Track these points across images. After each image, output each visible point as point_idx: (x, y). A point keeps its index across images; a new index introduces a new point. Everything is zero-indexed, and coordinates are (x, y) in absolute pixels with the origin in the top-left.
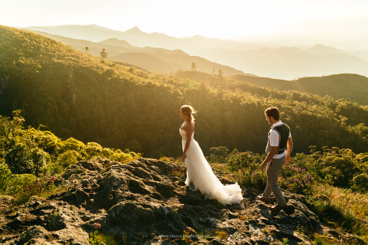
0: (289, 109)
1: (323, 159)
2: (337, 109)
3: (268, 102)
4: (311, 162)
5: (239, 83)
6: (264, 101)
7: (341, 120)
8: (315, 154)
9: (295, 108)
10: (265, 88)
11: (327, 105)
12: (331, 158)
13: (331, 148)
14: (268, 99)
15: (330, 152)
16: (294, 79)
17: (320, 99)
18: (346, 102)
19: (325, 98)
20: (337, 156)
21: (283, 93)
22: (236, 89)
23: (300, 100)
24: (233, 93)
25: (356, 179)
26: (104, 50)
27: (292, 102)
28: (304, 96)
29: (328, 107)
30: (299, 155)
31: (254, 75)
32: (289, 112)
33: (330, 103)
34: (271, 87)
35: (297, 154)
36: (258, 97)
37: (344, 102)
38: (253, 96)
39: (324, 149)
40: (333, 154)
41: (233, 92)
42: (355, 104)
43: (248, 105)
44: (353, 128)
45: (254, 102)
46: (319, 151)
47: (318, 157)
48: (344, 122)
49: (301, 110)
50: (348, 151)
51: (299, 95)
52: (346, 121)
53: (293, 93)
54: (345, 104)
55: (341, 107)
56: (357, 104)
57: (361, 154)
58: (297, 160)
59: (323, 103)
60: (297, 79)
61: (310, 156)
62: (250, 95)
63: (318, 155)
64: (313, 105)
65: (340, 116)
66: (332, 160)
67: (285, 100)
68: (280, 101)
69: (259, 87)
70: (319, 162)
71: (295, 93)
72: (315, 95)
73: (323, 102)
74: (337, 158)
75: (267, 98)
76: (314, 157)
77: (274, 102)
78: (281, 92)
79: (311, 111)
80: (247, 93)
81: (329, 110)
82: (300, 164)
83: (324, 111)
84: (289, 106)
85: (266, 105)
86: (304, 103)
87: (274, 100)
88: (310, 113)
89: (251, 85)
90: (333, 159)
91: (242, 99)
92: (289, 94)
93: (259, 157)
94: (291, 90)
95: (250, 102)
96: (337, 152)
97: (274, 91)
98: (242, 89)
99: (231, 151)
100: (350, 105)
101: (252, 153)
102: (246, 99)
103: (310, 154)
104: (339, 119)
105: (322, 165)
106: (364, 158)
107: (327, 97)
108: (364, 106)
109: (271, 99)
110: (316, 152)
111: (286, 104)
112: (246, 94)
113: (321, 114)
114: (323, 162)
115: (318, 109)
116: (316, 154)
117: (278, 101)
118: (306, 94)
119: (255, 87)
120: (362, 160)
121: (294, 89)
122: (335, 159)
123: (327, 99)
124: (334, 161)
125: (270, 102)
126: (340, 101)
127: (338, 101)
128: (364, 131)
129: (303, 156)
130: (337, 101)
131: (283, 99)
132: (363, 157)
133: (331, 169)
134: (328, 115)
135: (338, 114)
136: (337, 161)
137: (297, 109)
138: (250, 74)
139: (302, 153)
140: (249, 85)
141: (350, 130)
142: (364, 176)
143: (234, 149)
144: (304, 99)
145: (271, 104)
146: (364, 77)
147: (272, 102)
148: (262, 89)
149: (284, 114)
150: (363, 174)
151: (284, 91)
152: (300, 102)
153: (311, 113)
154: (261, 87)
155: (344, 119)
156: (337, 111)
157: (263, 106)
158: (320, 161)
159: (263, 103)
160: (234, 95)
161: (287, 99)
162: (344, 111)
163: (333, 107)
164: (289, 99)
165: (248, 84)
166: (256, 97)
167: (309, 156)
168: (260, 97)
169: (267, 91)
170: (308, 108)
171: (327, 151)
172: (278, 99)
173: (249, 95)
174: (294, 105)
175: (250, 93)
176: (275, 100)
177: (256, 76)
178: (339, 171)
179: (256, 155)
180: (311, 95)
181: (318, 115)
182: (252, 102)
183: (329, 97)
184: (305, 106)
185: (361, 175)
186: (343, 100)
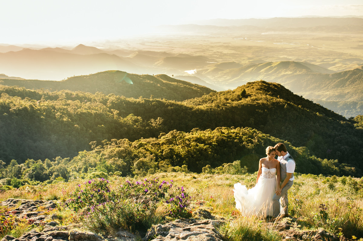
0: (64, 109)
1: (105, 153)
2: (109, 104)
3: (42, 105)
4: (95, 158)
5: (5, 88)
6: (36, 104)
7: (113, 114)
8: (96, 149)
9: (70, 107)
10: (35, 91)
11: (99, 101)
12: (112, 150)
13: (110, 141)
14: (41, 101)
15: (110, 145)
16: (64, 79)
17: (92, 96)
18: (115, 96)
19: (96, 94)
20: (117, 147)
21: (55, 93)
22: (2, 95)
23: (73, 99)
27: (66, 102)
28: (76, 95)
29: (100, 102)
31: (20, 78)
32: (64, 112)
33: (101, 99)
34: (41, 89)
35: (80, 152)
36: (30, 101)
37: (113, 97)
38: (23, 100)
39: (104, 143)
40: (113, 146)
42: (123, 97)
43: (19, 110)
44: (125, 119)
45: (26, 106)
46: (100, 146)
47: (100, 152)
48: (116, 115)
49: (76, 108)
50: (125, 140)
51: (71, 94)
52: (118, 114)
53: (65, 93)
54: (114, 99)
55: (111, 102)
56: (124, 97)
57: (136, 141)
58: (81, 158)
59: (95, 100)
60: (66, 79)
61: (93, 152)
62: (20, 99)
63: (100, 150)
64: (86, 102)
65: (112, 110)
66: (113, 152)
67: (59, 100)
68: (54, 102)
69: (28, 90)
71: (67, 93)
72: (86, 93)
73: (95, 98)
74: (117, 149)
75: (39, 101)
76: (96, 152)
77: (47, 104)
78: (53, 93)
79: (85, 109)
80: (16, 97)
81: (101, 106)
82: (85, 161)
83: (97, 107)
84: (64, 106)
85: (39, 108)
86: (78, 101)
87: (47, 102)
88: (84, 111)
89: (19, 89)
91: (11, 105)
92: (62, 95)
93: (42, 163)
94: (62, 91)
95: (21, 107)
96: (116, 144)
97: (45, 92)
98: (9, 94)
99: (8, 163)
100: (119, 99)
101: (33, 160)
102: (16, 104)
103: (92, 150)
104: (112, 113)
105: (105, 158)
106: (140, 144)
107: (98, 94)
108: (130, 98)
109: (44, 101)
110: (97, 147)
111: (60, 105)
112: (14, 99)
113: (95, 110)
114: (106, 155)
115: (92, 106)
116: (98, 149)
117: (52, 102)
118: (78, 93)
119: (23, 91)
121: (66, 89)
122: (116, 150)
123: (98, 96)
124: (115, 152)
125: (43, 105)
126: (110, 96)
128: (134, 121)
129: (86, 153)
130: (107, 96)
131: (56, 100)
132: (138, 143)
133: (115, 160)
134: (101, 111)
135: (110, 108)
136: (118, 152)
137: (72, 108)
138: (15, 78)
139: (85, 151)
140: (17, 88)
141: (122, 121)
143: (11, 160)
144: (77, 98)
145: (45, 106)
147: (45, 105)
148: (32, 92)
149: (60, 114)
150: (141, 159)
151: (55, 92)
152: (74, 101)
153: (86, 110)
154: (31, 90)
155: (116, 112)
156: (108, 106)
157: (37, 110)
158: (103, 155)
159: (36, 107)
160: (1, 101)
161: (60, 100)
162: (114, 106)
163: (105, 102)
164: (62, 99)
165: (15, 88)
166: (26, 101)
167: (91, 152)
168: (31, 100)
169: (38, 93)
170: (82, 106)
171: (107, 144)
172: (51, 100)
173: (18, 100)
174: (69, 105)
175: (19, 97)
176: (49, 102)
177: (22, 79)
178: (121, 161)
179: (38, 162)
180: (83, 93)
181: (93, 111)
182: (23, 106)
183: (99, 93)
184: (79, 104)
185: (140, 160)
186: (112, 95)
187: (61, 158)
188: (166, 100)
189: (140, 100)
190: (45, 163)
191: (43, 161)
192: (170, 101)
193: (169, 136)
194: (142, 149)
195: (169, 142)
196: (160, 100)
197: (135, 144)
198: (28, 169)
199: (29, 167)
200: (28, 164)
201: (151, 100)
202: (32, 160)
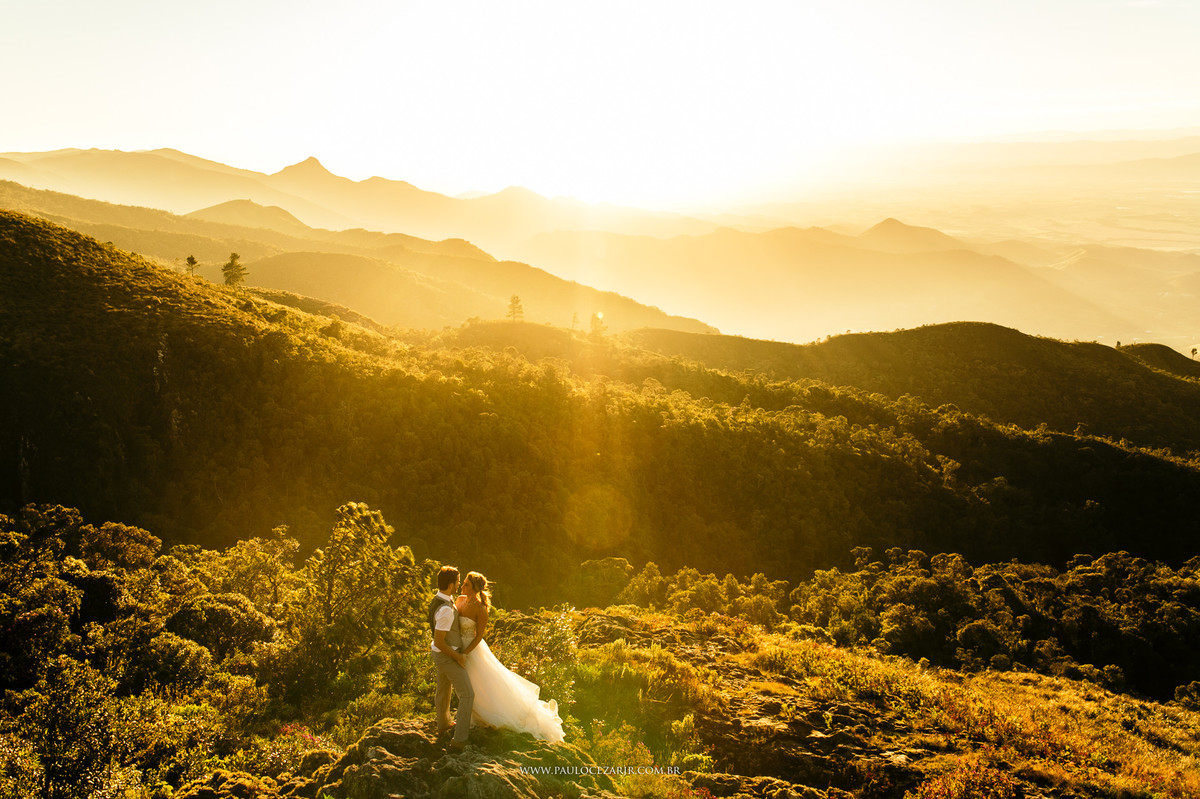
0: (798, 439)
3: (740, 420)
4: (856, 594)
6: (726, 418)
7: (942, 469)
8: (867, 569)
9: (815, 435)
10: (730, 375)
11: (905, 425)
13: (906, 554)
14: (738, 410)
18: (958, 413)
19: (899, 402)
22: (645, 383)
23: (830, 411)
24: (637, 396)
25: (964, 635)
26: (234, 257)
27: (808, 418)
28: (841, 397)
29: (909, 429)
30: (823, 576)
32: (797, 449)
33: (912, 419)
35: (817, 572)
36: (711, 406)
37: (952, 415)
38: (696, 403)
39: (892, 555)
40: (912, 568)
41: (639, 391)
42: (982, 420)
43: (681, 430)
44: (975, 492)
45: (699, 420)
46: (878, 562)
47: (875, 579)
48: (950, 474)
49: (830, 441)
50: (954, 558)
51: (827, 395)
52: (955, 472)
53: (809, 389)
54: (955, 421)
55: (943, 430)
56: (988, 420)
57: (987, 565)
59: (893, 419)
61: (853, 577)
62: (687, 400)
63: (875, 574)
64: (864, 427)
65: (940, 457)
67: (787, 411)
68: (773, 416)
69: (711, 372)
70: (875, 593)
71: (817, 389)
72: (872, 395)
73: (895, 413)
75: (734, 409)
76: (863, 577)
77: (755, 419)
78: (777, 385)
79: (858, 445)
80: (679, 392)
81: (909, 442)
83: (896, 442)
84: (798, 431)
85: (731, 428)
86: (841, 419)
87: (754, 415)
88: (856, 452)
89: (690, 366)
90: (909, 582)
91: (664, 414)
92: (800, 392)
93: (716, 584)
94: (804, 381)
95: (688, 421)
96: (924, 565)
97: (756, 382)
98: (662, 381)
100: (969, 422)
101: (697, 572)
102: (676, 412)
103: (855, 570)
104: (937, 465)
105: (882, 601)
107: (905, 400)
108: (1006, 425)
109: (747, 411)
110: (870, 565)
111: (789, 425)
112: (674, 396)
113: (887, 451)
115: (880, 439)
116: (870, 570)
117: (768, 415)
118: (848, 392)
119: (699, 372)
120: (984, 582)
122: (915, 584)
123: (905, 407)
124: (911, 589)
125: (743, 421)
126: (942, 411)
127: (935, 411)
129: (835, 575)
131: (781, 410)
132: (990, 574)
133: (904, 612)
134: (906, 456)
135: (935, 450)
136: (918, 590)
137: (821, 440)
139: (833, 570)
140: (683, 364)
142: (983, 625)
144: (841, 407)
145: (747, 425)
146: (1015, 332)
147: (750, 421)
150: (979, 622)
151: (784, 382)
152: (829, 418)
153: (859, 449)
154: (719, 372)
155: (950, 465)
156: (931, 445)
157: (724, 433)
159: (724, 425)
160: (642, 400)
161: (792, 410)
162: (950, 443)
163: (921, 429)
164: (797, 411)
166: (703, 405)
167: (850, 575)
168: (716, 405)
169: (737, 383)
170: (852, 436)
172: (767, 410)
173: (682, 400)
174: (813, 427)
175: (685, 393)
176: (759, 415)
179: (707, 578)
181: (879, 454)
182: (692, 421)
183: (910, 400)
184: (842, 429)
185: (975, 623)
186: (951, 408)
187: (765, 579)
188: (1130, 446)
189: (1038, 433)
190: (725, 584)
191: (721, 577)
192: (1143, 450)
193: (1099, 566)
194: (997, 592)
195: (1092, 586)
196: (1109, 442)
197: (981, 573)
198: (681, 593)
199: (684, 588)
200: (683, 579)
201: (1078, 437)
202: (694, 571)
